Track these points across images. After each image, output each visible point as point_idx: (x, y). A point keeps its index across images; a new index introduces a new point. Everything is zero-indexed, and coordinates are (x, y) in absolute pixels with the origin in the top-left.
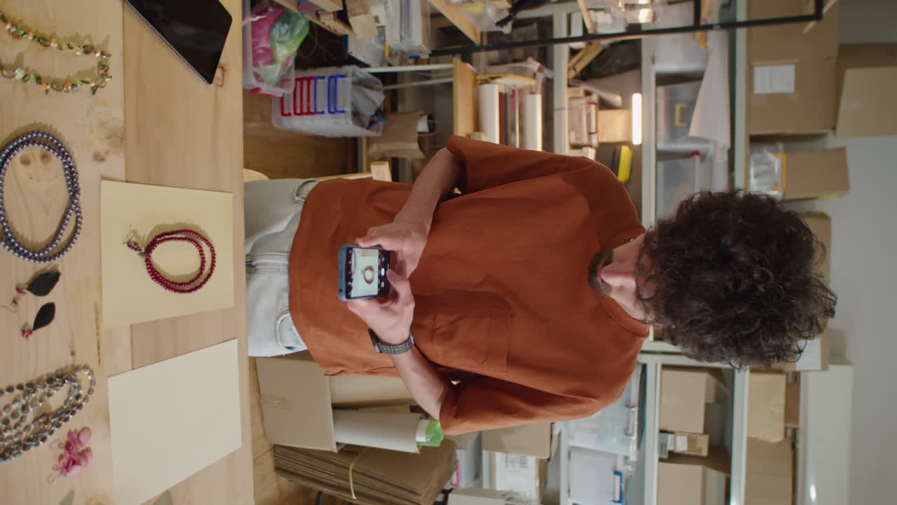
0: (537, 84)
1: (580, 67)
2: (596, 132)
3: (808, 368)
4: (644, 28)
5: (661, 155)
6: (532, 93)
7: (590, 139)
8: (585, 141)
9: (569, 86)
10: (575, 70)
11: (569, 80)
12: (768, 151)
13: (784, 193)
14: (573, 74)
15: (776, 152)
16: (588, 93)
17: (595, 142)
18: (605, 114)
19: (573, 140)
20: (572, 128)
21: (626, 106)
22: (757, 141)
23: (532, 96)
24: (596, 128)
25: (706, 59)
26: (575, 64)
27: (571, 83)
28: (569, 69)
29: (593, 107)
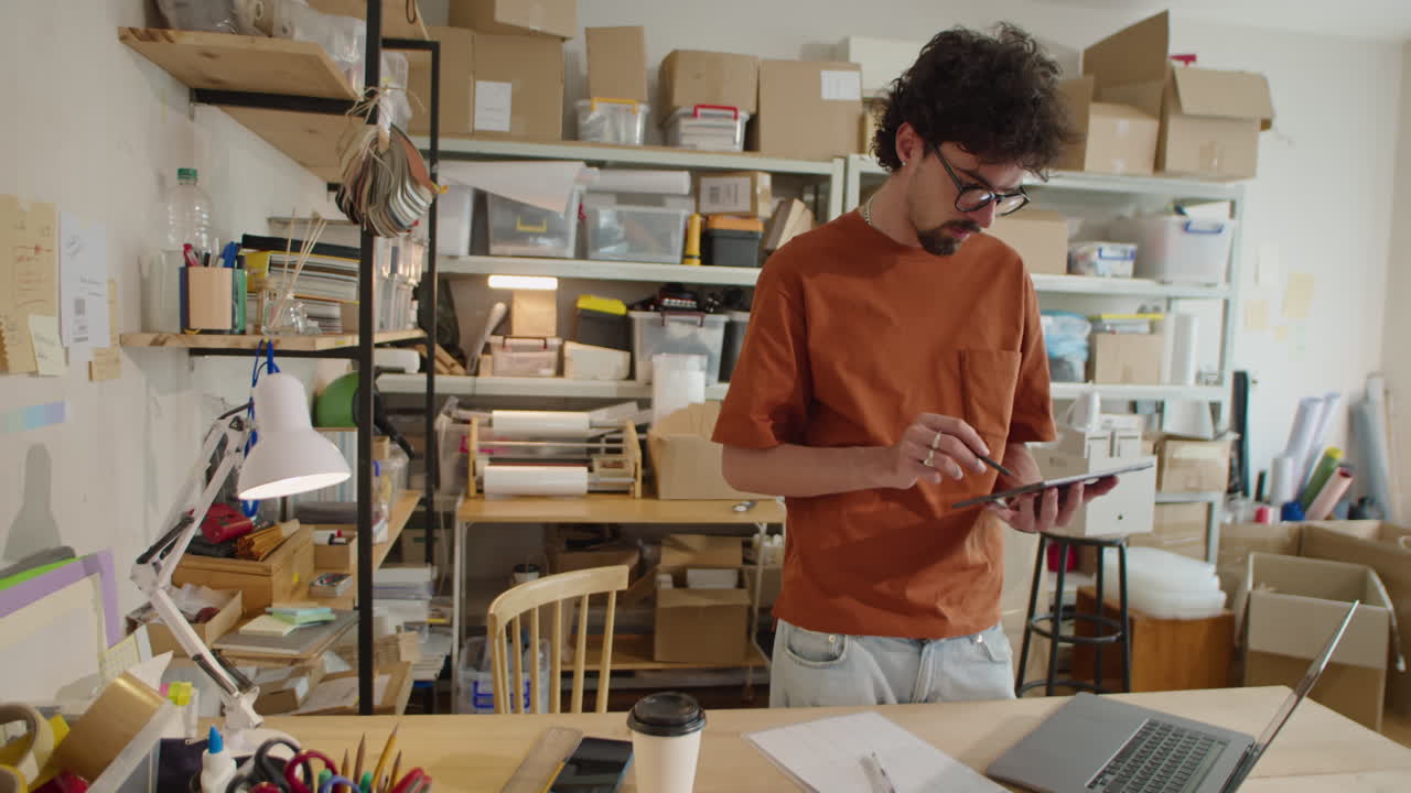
0: (476, 417)
1: (449, 359)
2: (545, 339)
3: (858, 86)
4: (426, 270)
5: (582, 253)
6: (490, 423)
7: (552, 349)
8: (553, 355)
9: (476, 374)
10: (453, 365)
11: (468, 375)
12: (585, 118)
13: (641, 102)
14: (459, 368)
15: (589, 109)
16: (487, 349)
17: (555, 342)
18: (519, 325)
19: (552, 371)
20: (533, 373)
21: (508, 296)
22: (572, 132)
23: (495, 423)
24: (539, 338)
25: (461, 187)
26: (445, 364)
27: (473, 370)
28: (451, 373)
29: (508, 341)
